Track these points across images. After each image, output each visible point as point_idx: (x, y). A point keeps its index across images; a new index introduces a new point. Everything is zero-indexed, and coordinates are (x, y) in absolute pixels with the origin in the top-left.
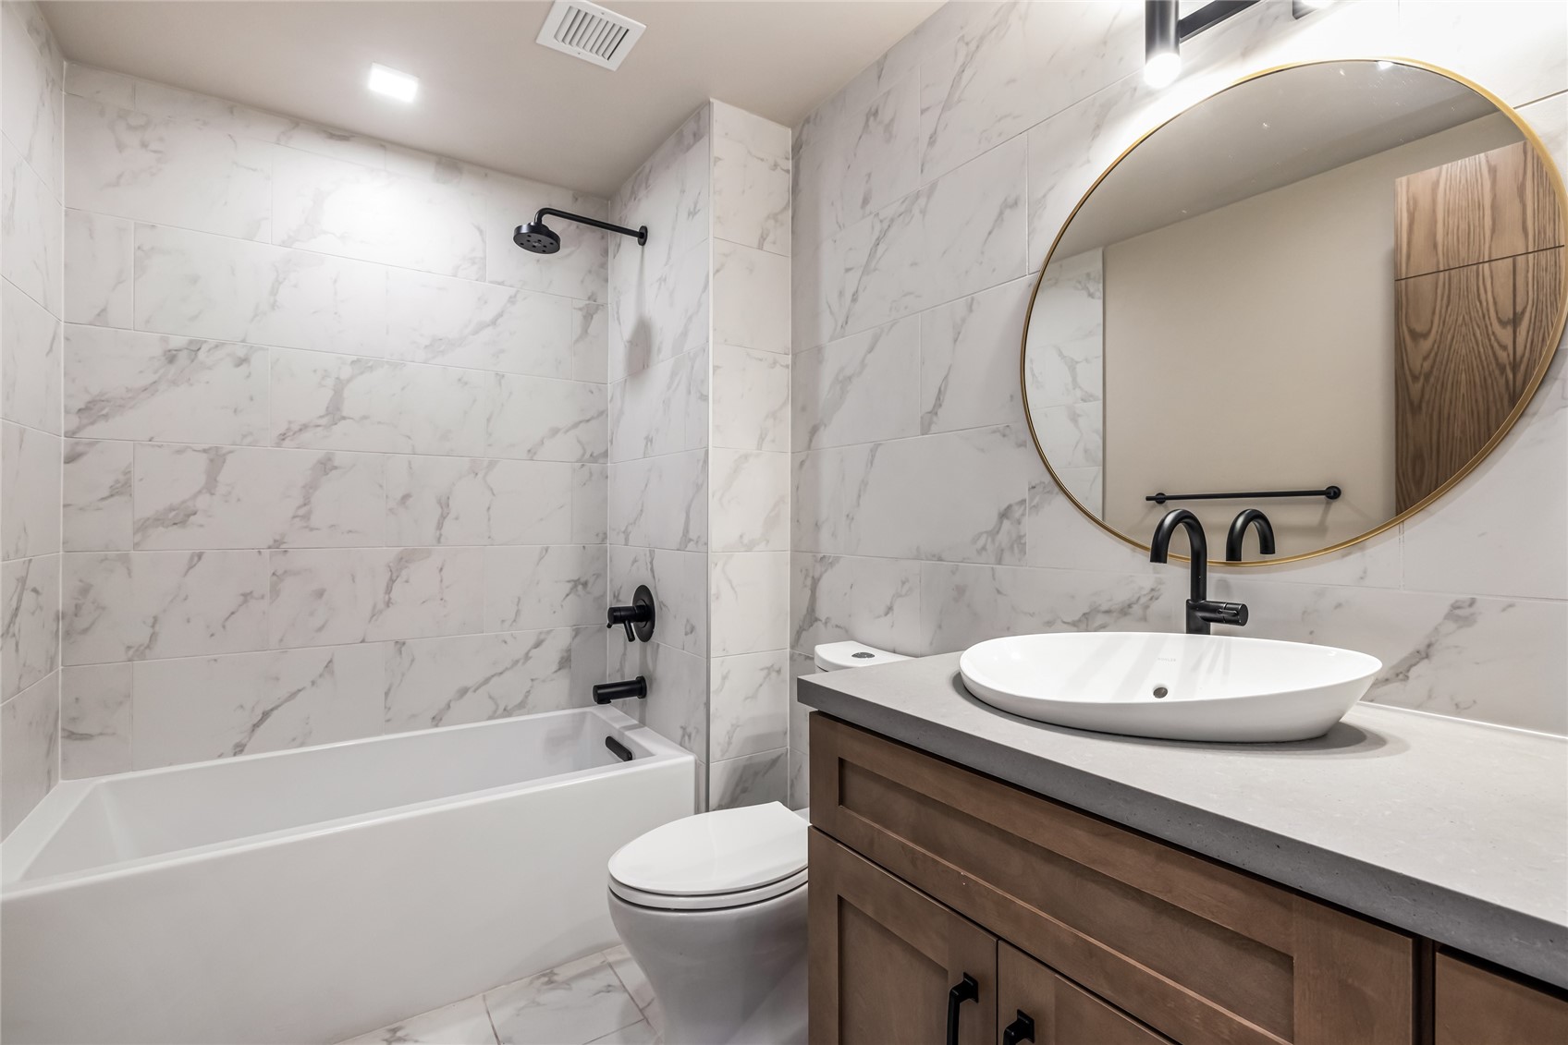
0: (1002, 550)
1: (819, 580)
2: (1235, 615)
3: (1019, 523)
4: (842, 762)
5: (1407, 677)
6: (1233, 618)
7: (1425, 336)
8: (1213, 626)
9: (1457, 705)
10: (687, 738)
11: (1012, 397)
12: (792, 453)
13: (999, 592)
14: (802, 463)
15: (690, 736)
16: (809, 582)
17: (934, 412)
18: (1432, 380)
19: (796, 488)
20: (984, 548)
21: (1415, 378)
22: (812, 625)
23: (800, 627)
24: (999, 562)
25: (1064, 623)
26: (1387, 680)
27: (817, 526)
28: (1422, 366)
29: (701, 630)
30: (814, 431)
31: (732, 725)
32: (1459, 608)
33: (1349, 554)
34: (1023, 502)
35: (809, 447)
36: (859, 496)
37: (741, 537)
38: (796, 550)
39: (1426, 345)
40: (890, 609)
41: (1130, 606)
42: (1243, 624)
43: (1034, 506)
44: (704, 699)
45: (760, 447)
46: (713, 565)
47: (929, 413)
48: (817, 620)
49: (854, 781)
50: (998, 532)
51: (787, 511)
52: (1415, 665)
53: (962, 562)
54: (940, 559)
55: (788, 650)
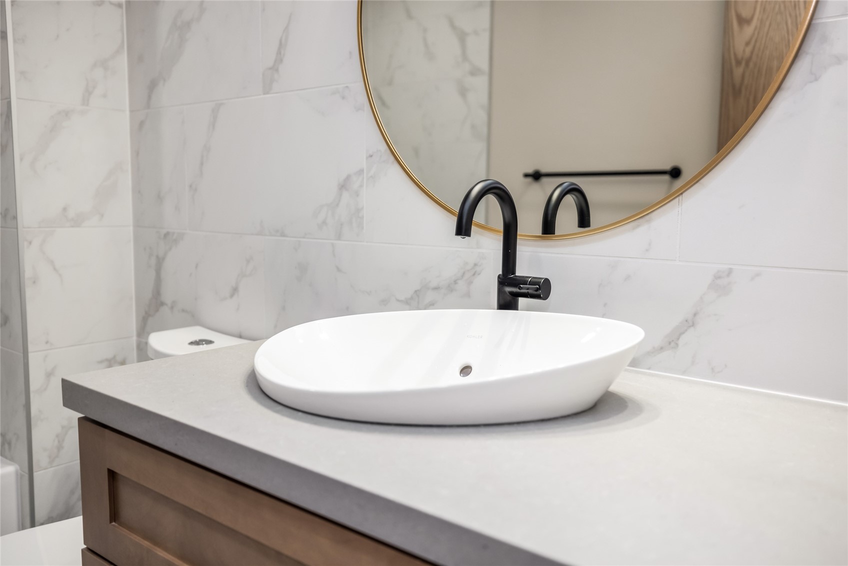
0: (342, 225)
1: (164, 259)
2: (537, 290)
3: (357, 194)
4: (112, 475)
5: (677, 345)
6: (535, 293)
7: (748, 21)
8: (522, 301)
9: (712, 369)
10: (6, 446)
11: (350, 53)
12: (131, 111)
13: (339, 270)
14: (142, 124)
15: (9, 444)
16: (153, 261)
17: (274, 69)
18: (751, 65)
19: (136, 154)
20: (324, 222)
21: (738, 63)
22: (157, 310)
23: (146, 313)
24: (339, 237)
25: (398, 300)
26: (662, 349)
27: (160, 198)
28: (744, 51)
29: (16, 320)
30: (152, 86)
31: (63, 427)
32: (720, 277)
33: (638, 226)
34: (361, 172)
35: (148, 106)
36: (202, 164)
37: (65, 209)
38: (138, 224)
39: (749, 30)
40: (235, 290)
41: (455, 282)
42: (545, 298)
43: (371, 177)
44: (23, 400)
45: (85, 101)
46: (26, 244)
47: (270, 69)
48: (162, 304)
49: (126, 495)
50: (338, 205)
51: (126, 181)
52: (683, 333)
53: (304, 238)
54: (283, 235)
55: (135, 338)
